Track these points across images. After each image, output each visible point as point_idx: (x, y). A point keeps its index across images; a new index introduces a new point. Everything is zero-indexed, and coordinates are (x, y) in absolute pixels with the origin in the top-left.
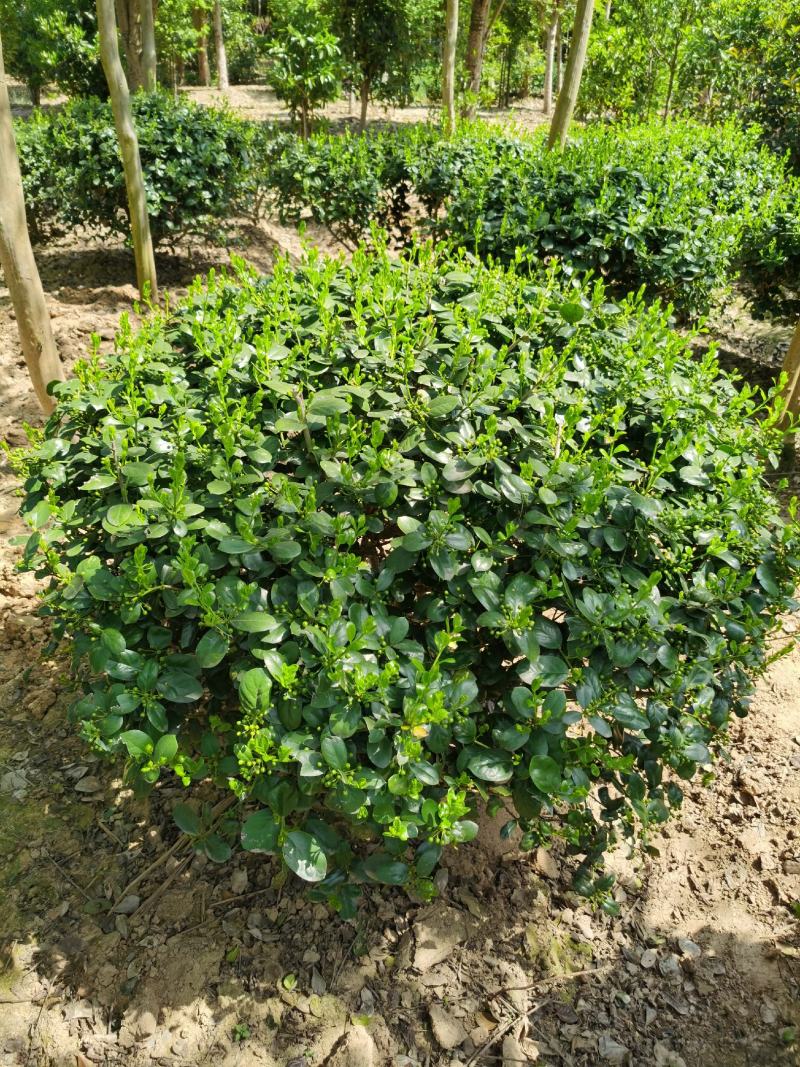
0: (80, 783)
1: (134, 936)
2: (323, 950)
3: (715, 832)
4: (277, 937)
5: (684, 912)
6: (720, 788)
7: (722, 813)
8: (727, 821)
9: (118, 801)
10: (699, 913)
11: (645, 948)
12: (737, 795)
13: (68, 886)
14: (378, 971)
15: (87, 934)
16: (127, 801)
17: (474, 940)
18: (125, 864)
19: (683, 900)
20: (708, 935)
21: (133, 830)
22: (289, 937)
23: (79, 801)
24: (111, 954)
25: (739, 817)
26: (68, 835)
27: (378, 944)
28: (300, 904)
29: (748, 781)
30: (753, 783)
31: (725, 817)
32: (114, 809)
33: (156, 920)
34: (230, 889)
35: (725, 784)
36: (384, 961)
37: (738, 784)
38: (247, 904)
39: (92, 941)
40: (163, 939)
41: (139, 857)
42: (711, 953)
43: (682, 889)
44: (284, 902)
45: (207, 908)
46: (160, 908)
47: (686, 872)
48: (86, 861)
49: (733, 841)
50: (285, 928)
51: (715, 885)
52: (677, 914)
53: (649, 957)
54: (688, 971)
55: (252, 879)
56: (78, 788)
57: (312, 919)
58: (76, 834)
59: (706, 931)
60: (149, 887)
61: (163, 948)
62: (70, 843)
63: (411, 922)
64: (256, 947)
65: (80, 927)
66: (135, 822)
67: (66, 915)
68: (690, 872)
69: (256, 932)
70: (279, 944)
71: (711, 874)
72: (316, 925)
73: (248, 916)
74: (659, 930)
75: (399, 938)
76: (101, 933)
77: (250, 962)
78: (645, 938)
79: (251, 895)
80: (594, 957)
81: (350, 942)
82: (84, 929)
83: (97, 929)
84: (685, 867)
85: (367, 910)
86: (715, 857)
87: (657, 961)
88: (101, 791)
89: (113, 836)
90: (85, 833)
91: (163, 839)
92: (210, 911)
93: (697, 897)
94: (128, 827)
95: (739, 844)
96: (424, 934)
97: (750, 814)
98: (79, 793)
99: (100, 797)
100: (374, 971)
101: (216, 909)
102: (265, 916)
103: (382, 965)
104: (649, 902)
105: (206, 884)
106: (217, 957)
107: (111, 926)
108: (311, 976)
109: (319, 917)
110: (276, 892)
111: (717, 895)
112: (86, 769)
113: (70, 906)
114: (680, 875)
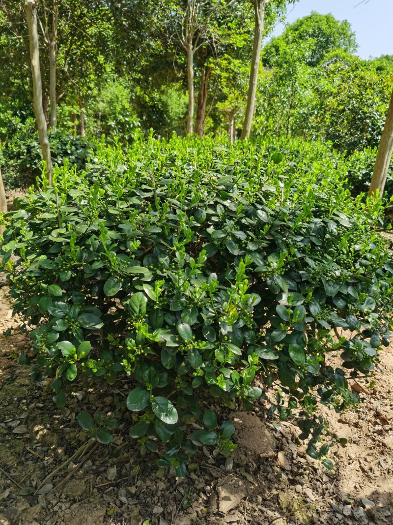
0: (15, 429)
1: (50, 506)
2: (164, 506)
3: (370, 441)
4: (137, 502)
5: (361, 485)
6: (368, 418)
7: (372, 430)
8: (375, 434)
9: (38, 437)
10: (369, 484)
11: (344, 505)
12: (378, 421)
13: (9, 482)
14: (198, 516)
15: (21, 507)
16: (44, 436)
17: (251, 497)
18: (44, 468)
19: (360, 479)
20: (377, 495)
21: (48, 450)
22: (144, 501)
23: (16, 438)
24: (36, 516)
25: (381, 431)
26: (9, 454)
27: (197, 500)
28: (149, 483)
29: (382, 412)
30: (385, 413)
31: (374, 432)
32: (36, 441)
33: (63, 496)
34: (106, 478)
35: (370, 416)
36: (201, 510)
37: (377, 415)
38: (118, 485)
39: (24, 511)
40: (68, 505)
41: (52, 464)
42: (381, 505)
43: (357, 473)
44: (139, 483)
45: (94, 488)
46: (65, 490)
47: (358, 464)
48: (20, 468)
49: (381, 444)
50: (141, 495)
51: (375, 468)
52: (358, 486)
53: (347, 510)
54: (370, 516)
55: (119, 472)
56: (14, 431)
57: (157, 490)
58: (14, 454)
59: (375, 493)
60: (58, 479)
61: (68, 511)
62: (10, 458)
63: (214, 488)
64: (124, 507)
65: (16, 503)
66: (48, 446)
67: (8, 497)
68: (360, 463)
69: (124, 499)
70: (138, 505)
71: (372, 463)
72: (159, 493)
73: (118, 492)
74: (350, 495)
75: (209, 498)
76: (29, 506)
77: (121, 515)
78: (343, 500)
79: (119, 481)
80: (317, 510)
81: (180, 501)
82: (18, 504)
83: (26, 504)
84: (357, 461)
85: (189, 484)
86: (373, 454)
87: (352, 512)
88: (28, 433)
89: (37, 454)
90: (19, 454)
91: (66, 454)
92: (95, 490)
93: (367, 476)
94: (45, 449)
95: (384, 445)
96: (223, 493)
97: (387, 428)
98: (15, 434)
99: (28, 436)
100: (196, 516)
101: (99, 489)
102: (128, 491)
103: (200, 512)
104: (341, 481)
105: (92, 476)
106: (102, 513)
107: (36, 502)
108: (159, 521)
109: (161, 488)
110: (134, 478)
111: (377, 473)
112: (19, 422)
113: (10, 492)
114: (355, 465)
